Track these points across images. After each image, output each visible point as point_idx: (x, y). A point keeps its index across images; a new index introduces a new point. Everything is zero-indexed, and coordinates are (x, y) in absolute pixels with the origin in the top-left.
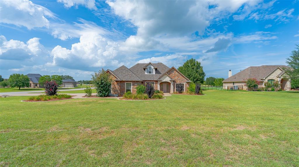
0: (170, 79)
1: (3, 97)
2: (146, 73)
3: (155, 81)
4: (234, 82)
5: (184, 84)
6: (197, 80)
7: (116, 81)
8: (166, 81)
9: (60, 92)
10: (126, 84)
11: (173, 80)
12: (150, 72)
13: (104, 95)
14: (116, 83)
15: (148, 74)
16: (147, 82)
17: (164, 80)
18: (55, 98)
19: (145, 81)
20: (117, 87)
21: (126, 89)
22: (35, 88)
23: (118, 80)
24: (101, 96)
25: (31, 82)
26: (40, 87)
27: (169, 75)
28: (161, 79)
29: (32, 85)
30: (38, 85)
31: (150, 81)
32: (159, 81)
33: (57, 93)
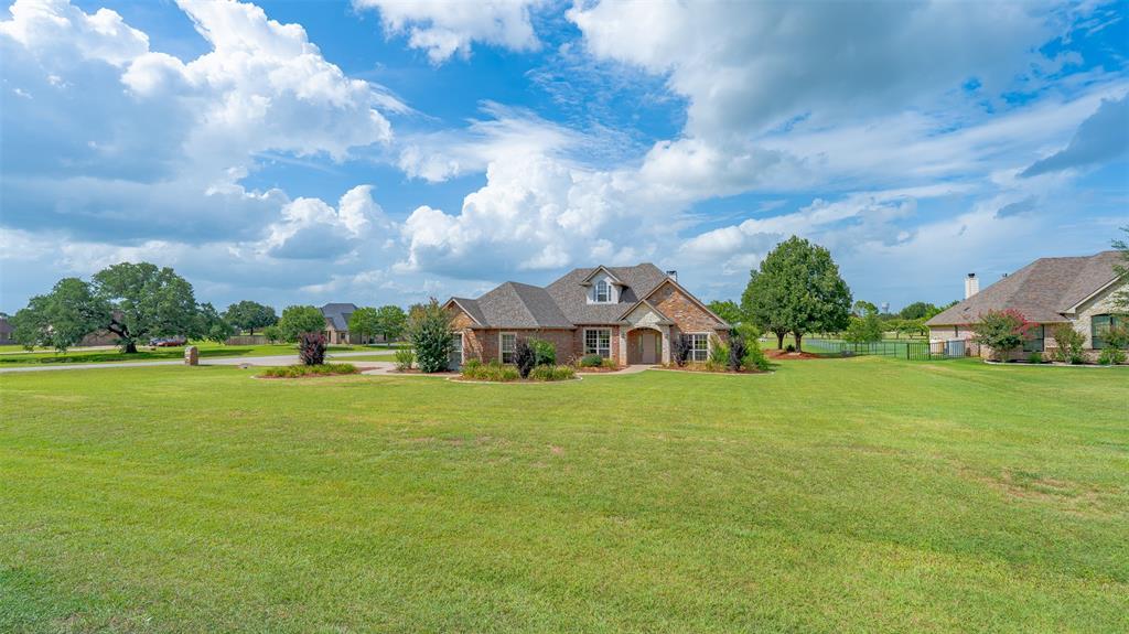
0: (658, 320)
1: (242, 368)
2: (590, 301)
3: (614, 326)
4: (956, 326)
5: (706, 336)
6: (811, 318)
7: (474, 330)
8: (647, 326)
9: (332, 358)
10: (500, 337)
11: (667, 321)
12: (602, 298)
13: (432, 368)
14: (472, 335)
15: (597, 302)
16: (588, 329)
17: (640, 324)
18: (316, 372)
19: (583, 326)
20: (476, 345)
21: (501, 352)
22: (340, 345)
23: (476, 327)
24: (425, 370)
25: (329, 328)
26: (352, 342)
27: (656, 304)
28: (631, 319)
29: (334, 335)
30: (347, 337)
31: (599, 326)
32: (624, 325)
33: (325, 362)
